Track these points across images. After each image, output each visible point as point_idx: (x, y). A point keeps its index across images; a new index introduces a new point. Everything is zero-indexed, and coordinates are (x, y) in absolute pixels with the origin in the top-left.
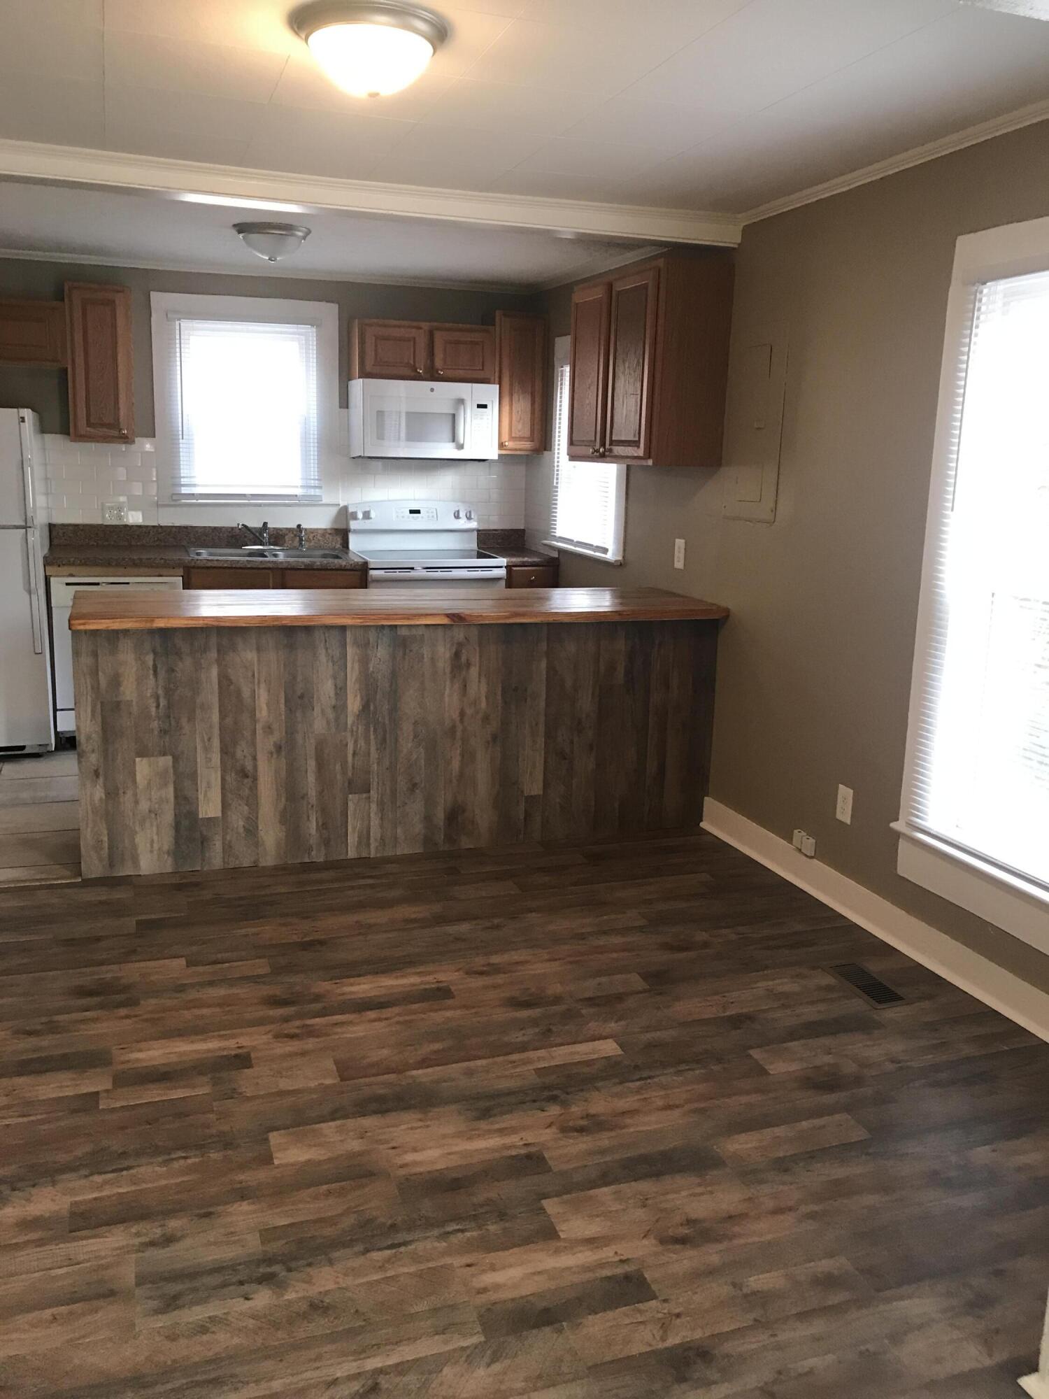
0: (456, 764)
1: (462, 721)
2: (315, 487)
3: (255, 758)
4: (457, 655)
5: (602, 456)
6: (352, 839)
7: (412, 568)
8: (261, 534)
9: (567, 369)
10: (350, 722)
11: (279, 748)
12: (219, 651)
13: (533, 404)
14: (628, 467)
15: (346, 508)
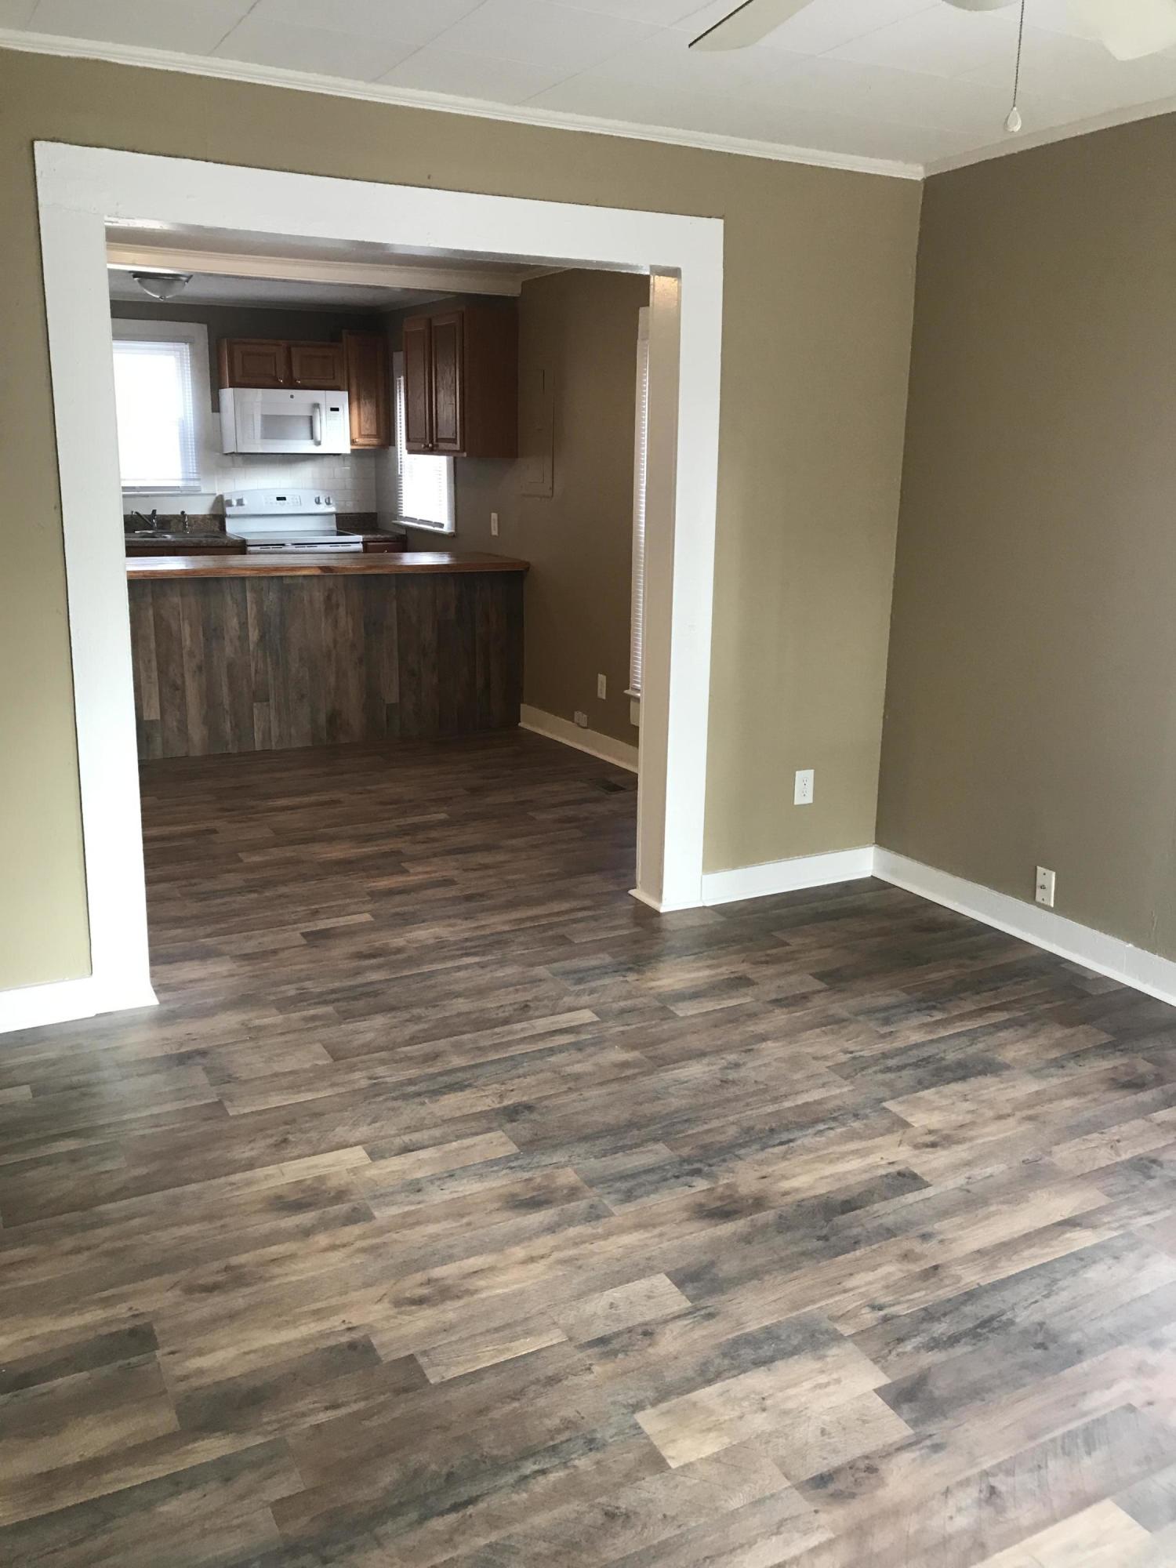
0: (332, 680)
1: (335, 647)
2: (194, 479)
3: (183, 676)
4: (328, 598)
5: (431, 450)
6: (258, 736)
7: (283, 545)
8: (151, 520)
9: (402, 378)
10: (251, 648)
11: (200, 668)
12: (153, 597)
13: (377, 406)
14: (455, 458)
15: (221, 497)
